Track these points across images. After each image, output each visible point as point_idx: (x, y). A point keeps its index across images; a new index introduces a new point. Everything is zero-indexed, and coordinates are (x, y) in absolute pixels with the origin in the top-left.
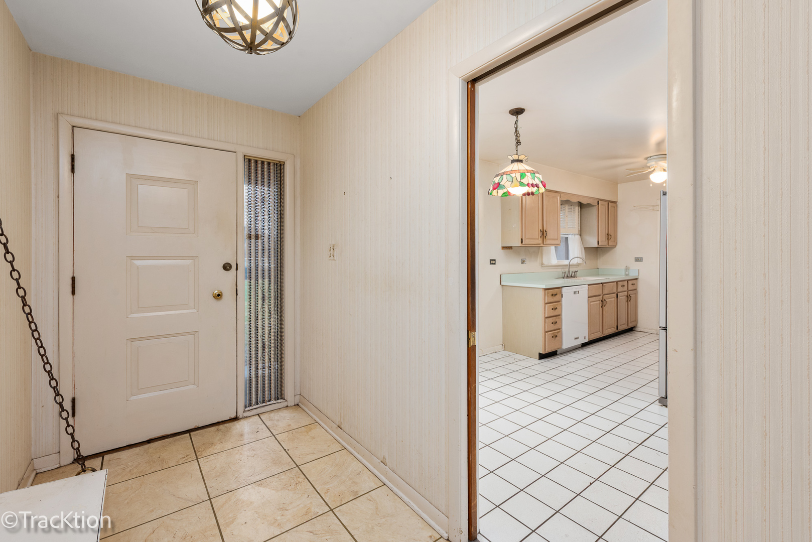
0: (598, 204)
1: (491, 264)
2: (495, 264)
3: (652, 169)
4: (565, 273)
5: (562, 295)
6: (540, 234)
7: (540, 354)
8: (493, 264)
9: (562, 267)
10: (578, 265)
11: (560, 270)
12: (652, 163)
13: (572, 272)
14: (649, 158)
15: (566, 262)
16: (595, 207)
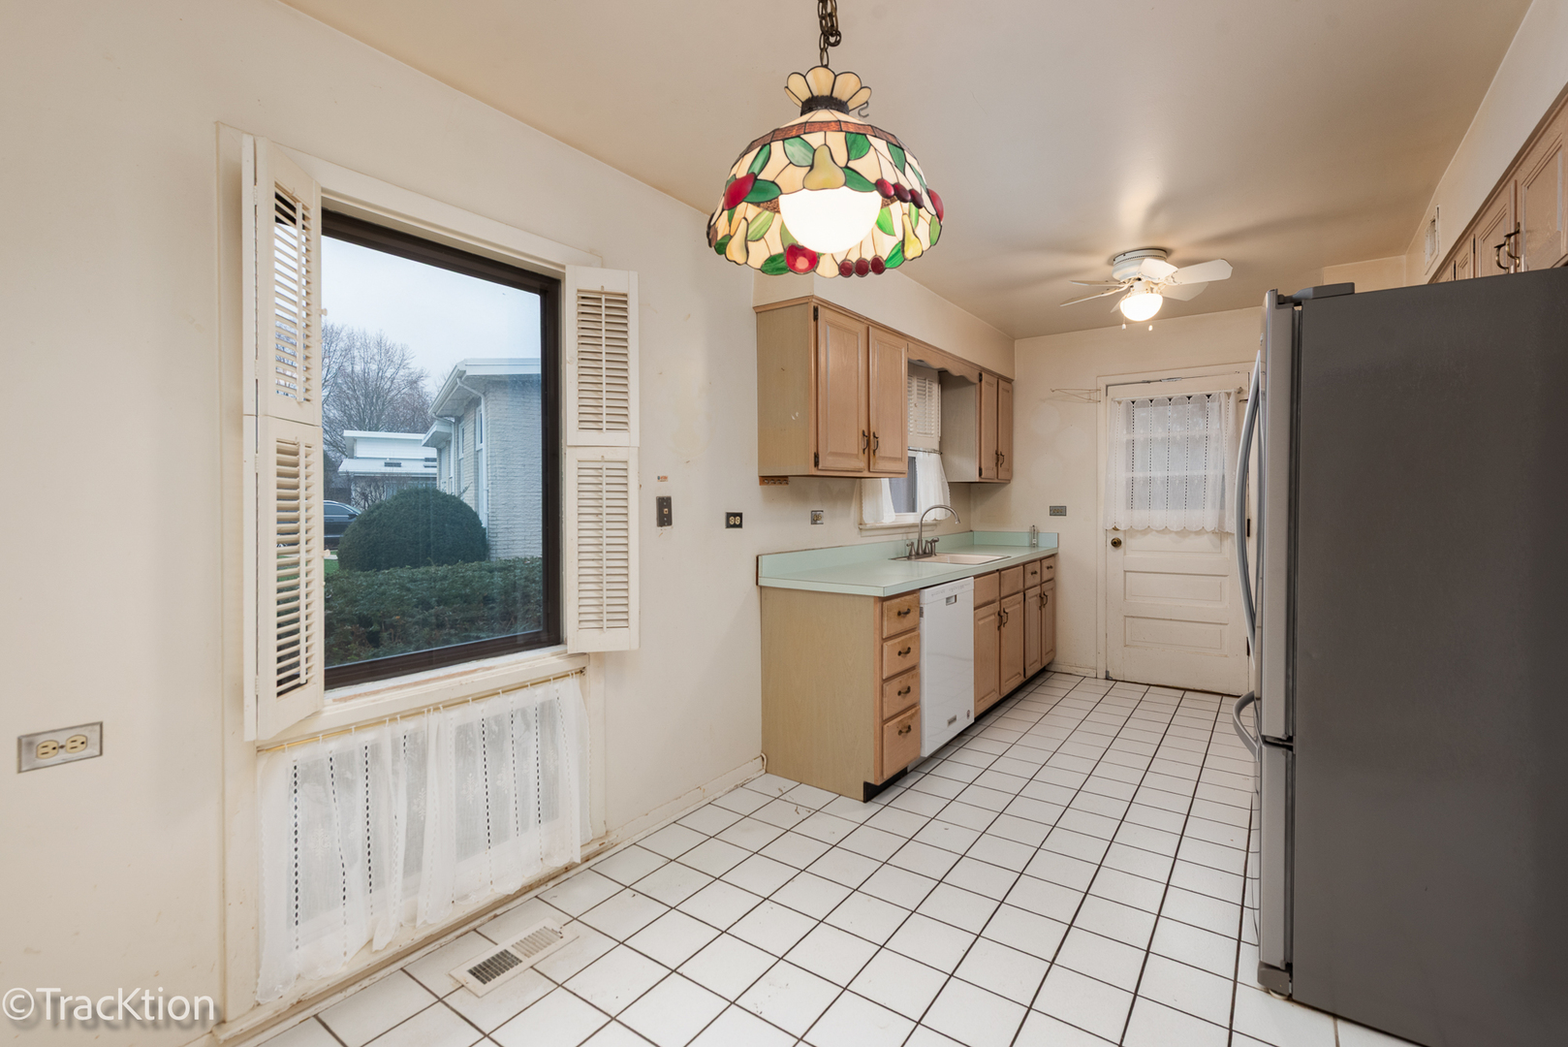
0: (981, 380)
1: (729, 526)
2: (740, 526)
3: (1126, 286)
4: (912, 544)
5: (921, 609)
6: (863, 445)
7: (867, 785)
8: (735, 526)
9: (903, 530)
10: (936, 523)
11: (899, 540)
12: (1125, 271)
13: (927, 542)
14: (1122, 258)
15: (911, 518)
16: (972, 388)
